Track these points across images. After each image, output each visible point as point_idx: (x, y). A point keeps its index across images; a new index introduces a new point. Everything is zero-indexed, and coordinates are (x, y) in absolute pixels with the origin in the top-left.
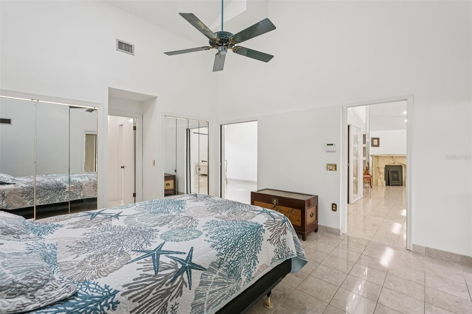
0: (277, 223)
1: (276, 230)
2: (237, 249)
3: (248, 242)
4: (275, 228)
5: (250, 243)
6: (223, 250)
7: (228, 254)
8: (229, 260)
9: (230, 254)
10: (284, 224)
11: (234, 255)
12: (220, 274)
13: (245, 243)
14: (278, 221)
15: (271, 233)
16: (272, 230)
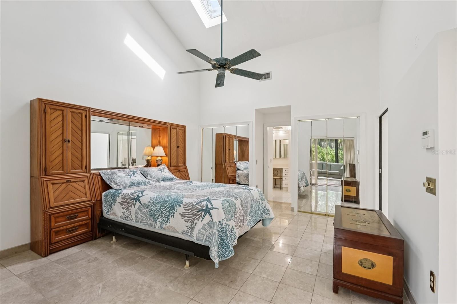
0: (195, 208)
1: (190, 211)
2: (157, 205)
3: (165, 206)
4: (190, 209)
5: (166, 207)
6: (152, 201)
7: (153, 204)
8: (152, 207)
9: (154, 205)
10: (201, 212)
11: (155, 207)
12: (146, 211)
13: (163, 205)
14: (196, 207)
15: (184, 211)
16: (187, 209)
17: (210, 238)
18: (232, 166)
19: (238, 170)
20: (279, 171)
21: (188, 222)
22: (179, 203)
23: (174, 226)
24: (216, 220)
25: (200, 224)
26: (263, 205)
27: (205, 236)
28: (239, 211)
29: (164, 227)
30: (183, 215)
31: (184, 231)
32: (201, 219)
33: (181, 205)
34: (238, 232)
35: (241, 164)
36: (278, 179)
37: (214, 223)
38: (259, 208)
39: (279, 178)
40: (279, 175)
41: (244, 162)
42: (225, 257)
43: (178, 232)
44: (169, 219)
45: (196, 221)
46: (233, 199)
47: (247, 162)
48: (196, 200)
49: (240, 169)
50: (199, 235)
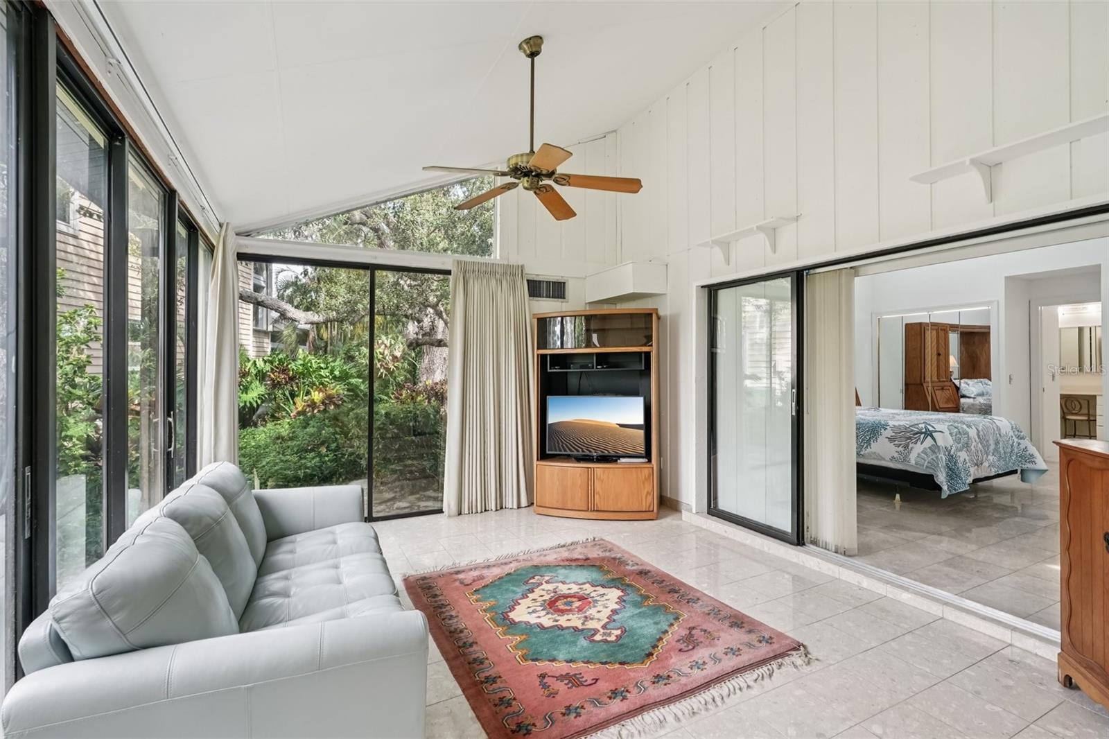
0: (908, 430)
1: (902, 434)
4: (901, 432)
10: (918, 435)
14: (910, 429)
16: (896, 432)
17: (933, 463)
18: (945, 388)
19: (964, 396)
20: (1084, 403)
21: (899, 447)
22: (884, 425)
23: (877, 452)
24: (940, 443)
25: (918, 449)
26: (1022, 447)
27: (926, 462)
28: (974, 444)
29: (862, 453)
30: (891, 439)
31: (893, 457)
32: (919, 443)
33: (888, 427)
34: (974, 473)
35: (968, 385)
36: (1082, 420)
37: (939, 447)
38: (1013, 450)
39: (1085, 418)
40: (1085, 411)
41: (976, 380)
42: (955, 490)
43: (884, 459)
44: (870, 444)
45: (911, 446)
46: (965, 427)
47: (986, 381)
48: (908, 423)
49: (968, 395)
50: (918, 459)
